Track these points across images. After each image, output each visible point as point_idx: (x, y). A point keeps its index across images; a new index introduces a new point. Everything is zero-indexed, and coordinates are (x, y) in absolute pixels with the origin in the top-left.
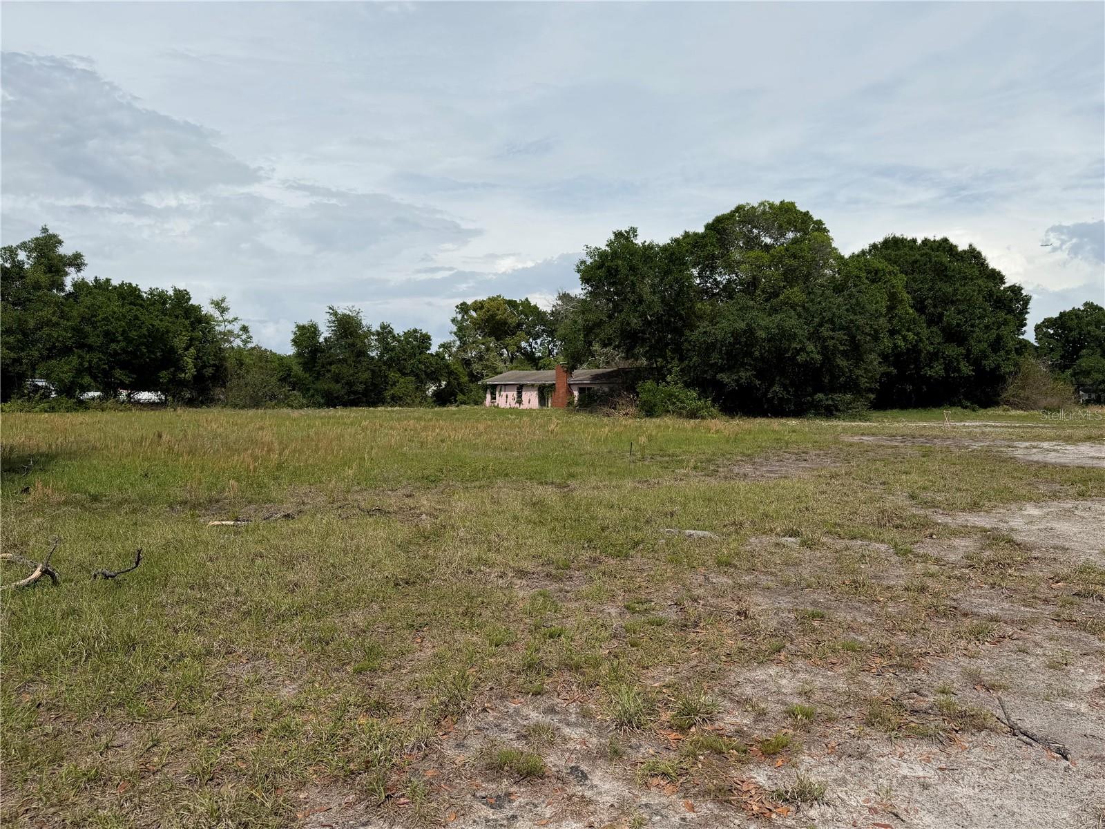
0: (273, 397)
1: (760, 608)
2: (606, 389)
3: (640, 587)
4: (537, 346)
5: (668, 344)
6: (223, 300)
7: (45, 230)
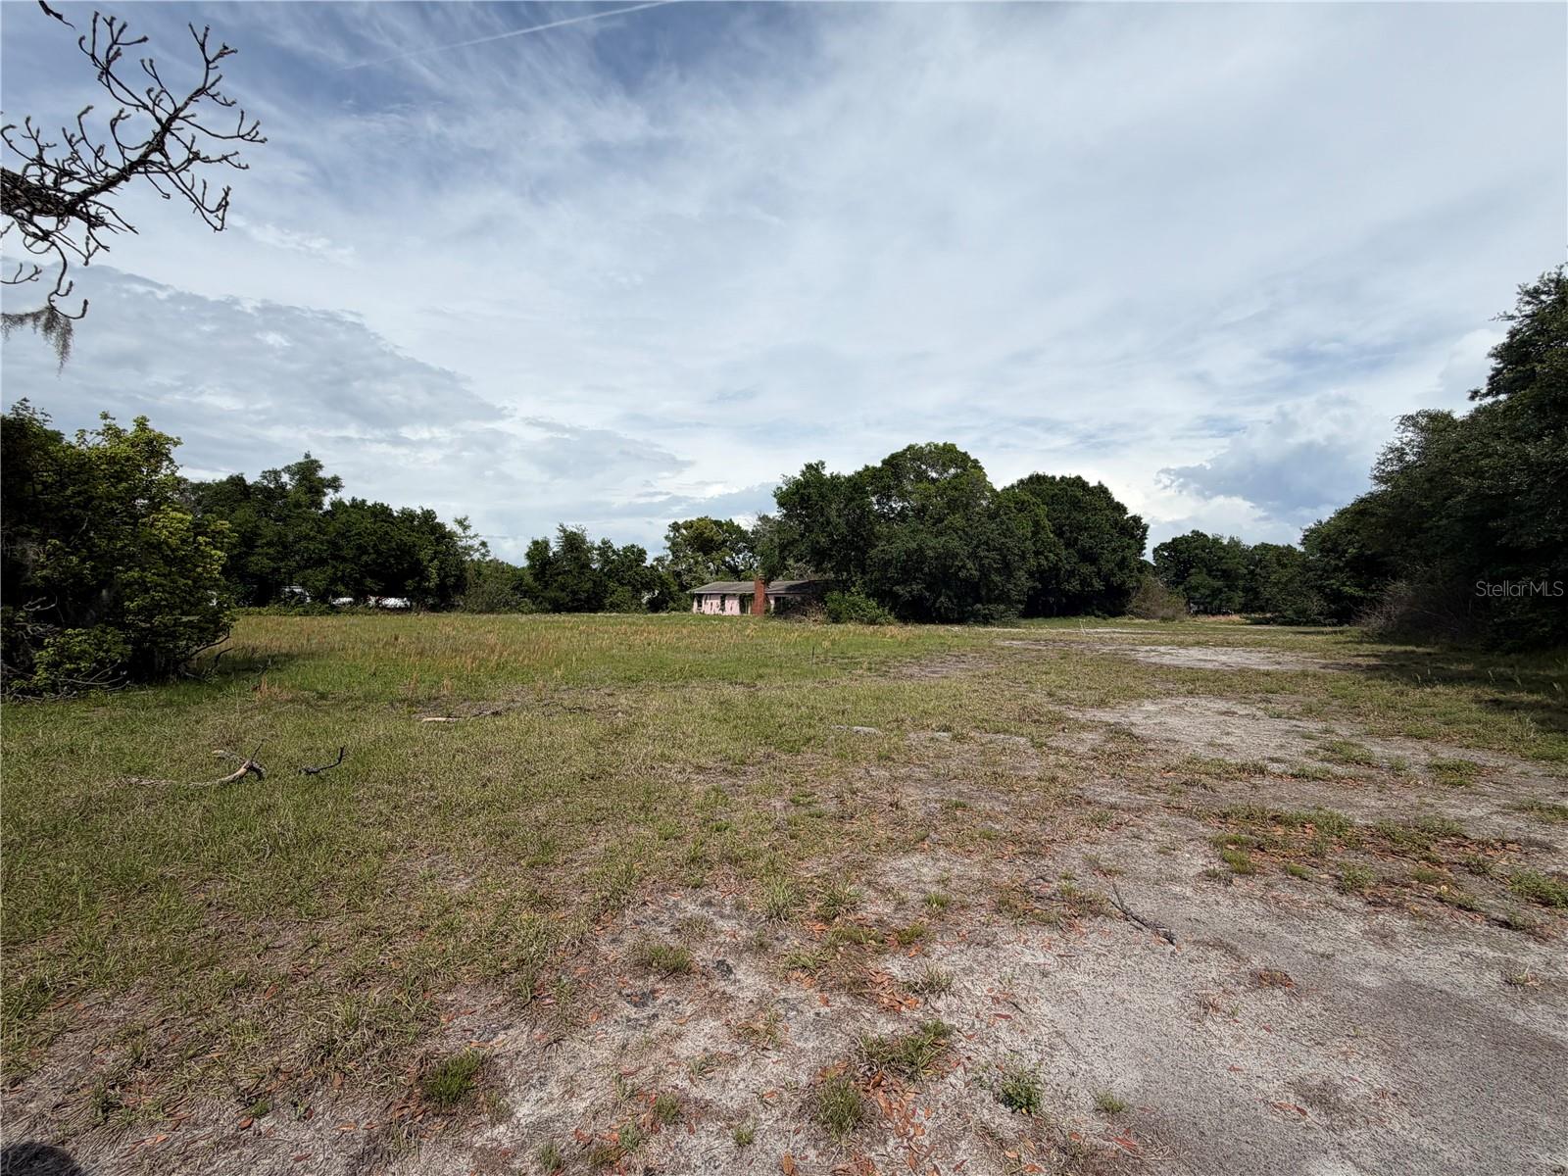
0: (507, 603)
1: (912, 799)
2: (799, 599)
3: (807, 781)
4: (739, 560)
5: (851, 560)
6: (465, 519)
7: (307, 456)
